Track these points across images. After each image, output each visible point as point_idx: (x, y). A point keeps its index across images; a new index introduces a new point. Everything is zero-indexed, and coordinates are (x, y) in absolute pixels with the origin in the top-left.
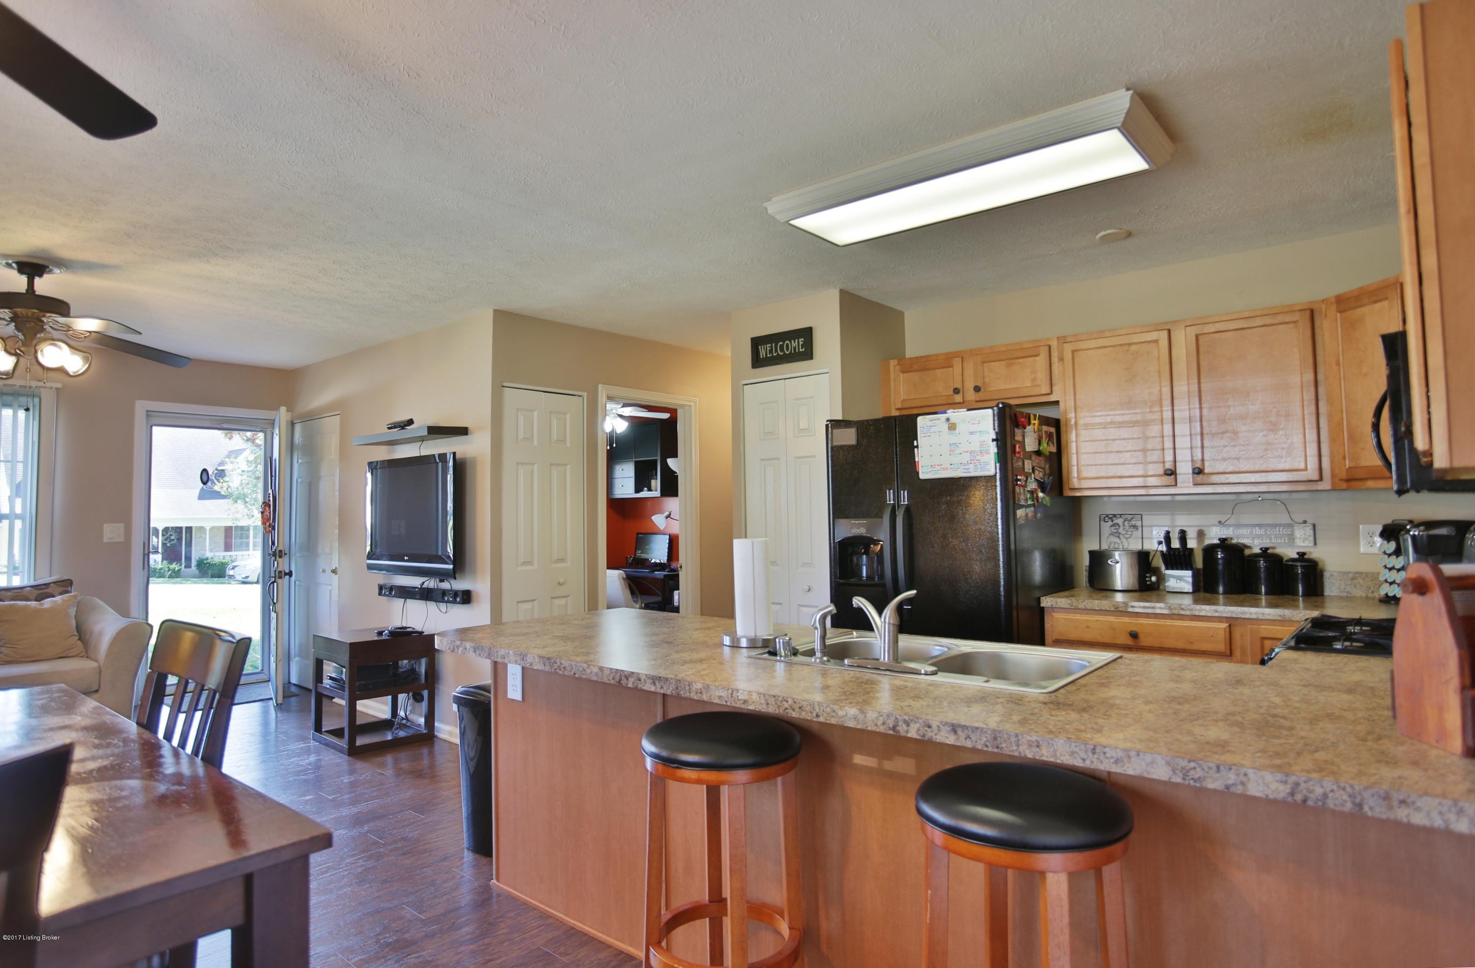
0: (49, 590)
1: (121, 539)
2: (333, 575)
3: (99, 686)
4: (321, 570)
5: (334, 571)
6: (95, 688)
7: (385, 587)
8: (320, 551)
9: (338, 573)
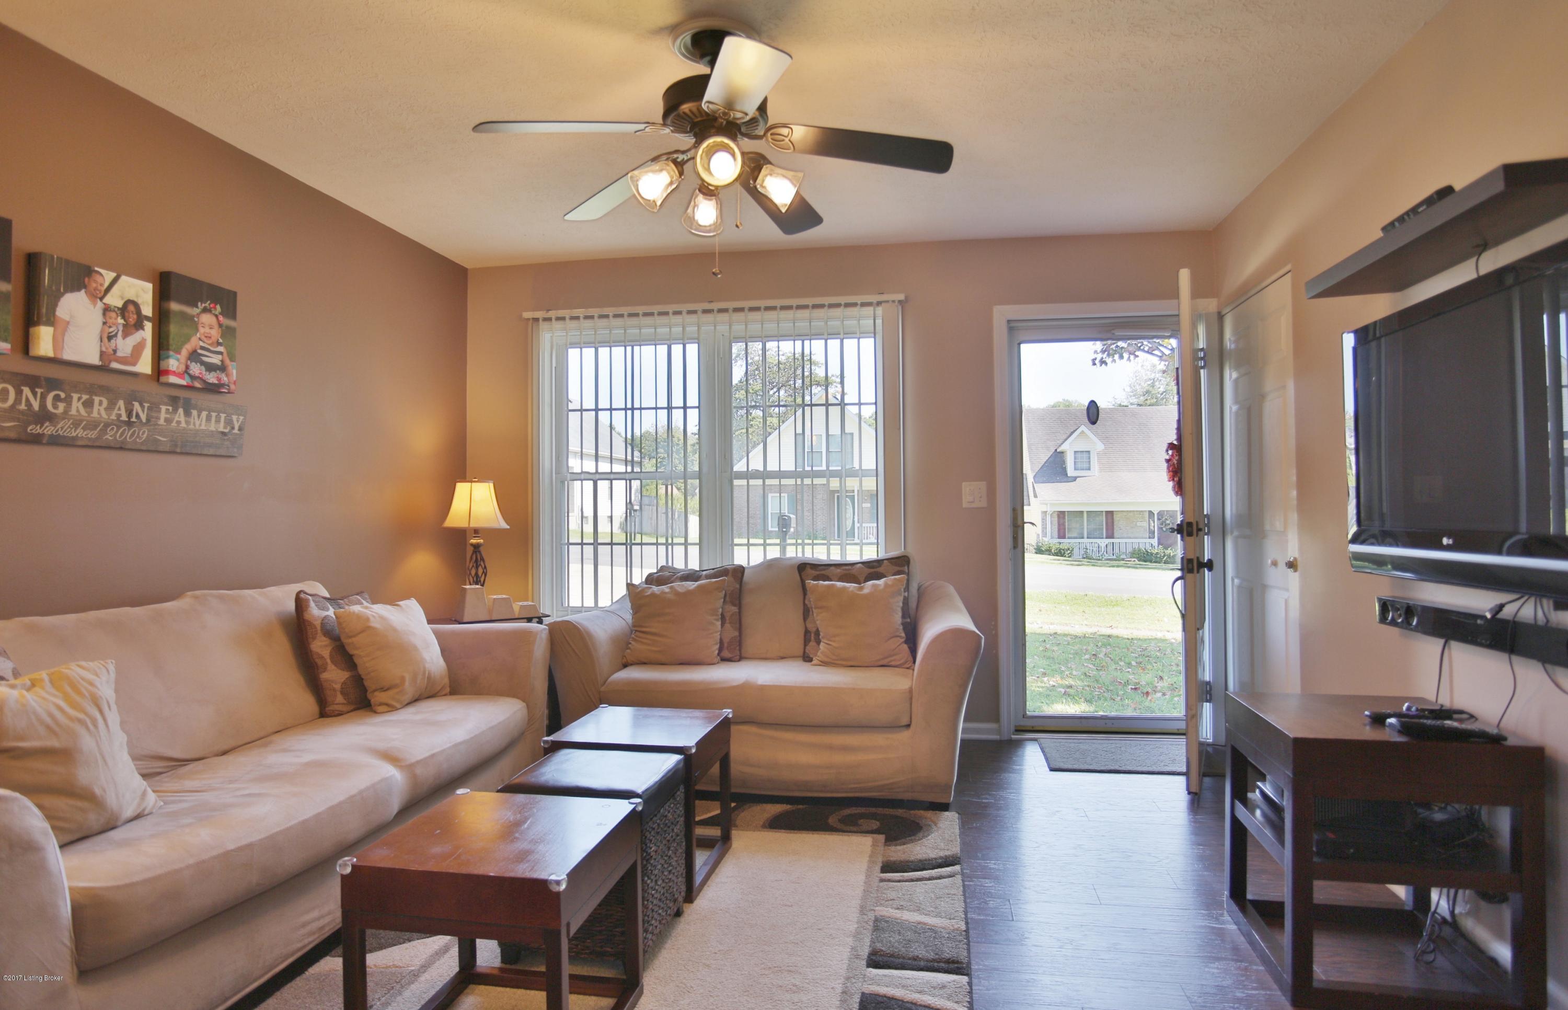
0: (881, 570)
1: (983, 503)
2: (1290, 571)
3: (911, 722)
4: (1269, 561)
5: (1292, 565)
6: (905, 721)
7: (1392, 606)
8: (1267, 527)
9: (1299, 568)
